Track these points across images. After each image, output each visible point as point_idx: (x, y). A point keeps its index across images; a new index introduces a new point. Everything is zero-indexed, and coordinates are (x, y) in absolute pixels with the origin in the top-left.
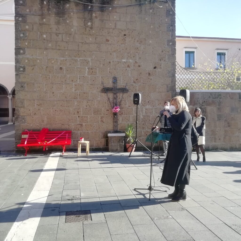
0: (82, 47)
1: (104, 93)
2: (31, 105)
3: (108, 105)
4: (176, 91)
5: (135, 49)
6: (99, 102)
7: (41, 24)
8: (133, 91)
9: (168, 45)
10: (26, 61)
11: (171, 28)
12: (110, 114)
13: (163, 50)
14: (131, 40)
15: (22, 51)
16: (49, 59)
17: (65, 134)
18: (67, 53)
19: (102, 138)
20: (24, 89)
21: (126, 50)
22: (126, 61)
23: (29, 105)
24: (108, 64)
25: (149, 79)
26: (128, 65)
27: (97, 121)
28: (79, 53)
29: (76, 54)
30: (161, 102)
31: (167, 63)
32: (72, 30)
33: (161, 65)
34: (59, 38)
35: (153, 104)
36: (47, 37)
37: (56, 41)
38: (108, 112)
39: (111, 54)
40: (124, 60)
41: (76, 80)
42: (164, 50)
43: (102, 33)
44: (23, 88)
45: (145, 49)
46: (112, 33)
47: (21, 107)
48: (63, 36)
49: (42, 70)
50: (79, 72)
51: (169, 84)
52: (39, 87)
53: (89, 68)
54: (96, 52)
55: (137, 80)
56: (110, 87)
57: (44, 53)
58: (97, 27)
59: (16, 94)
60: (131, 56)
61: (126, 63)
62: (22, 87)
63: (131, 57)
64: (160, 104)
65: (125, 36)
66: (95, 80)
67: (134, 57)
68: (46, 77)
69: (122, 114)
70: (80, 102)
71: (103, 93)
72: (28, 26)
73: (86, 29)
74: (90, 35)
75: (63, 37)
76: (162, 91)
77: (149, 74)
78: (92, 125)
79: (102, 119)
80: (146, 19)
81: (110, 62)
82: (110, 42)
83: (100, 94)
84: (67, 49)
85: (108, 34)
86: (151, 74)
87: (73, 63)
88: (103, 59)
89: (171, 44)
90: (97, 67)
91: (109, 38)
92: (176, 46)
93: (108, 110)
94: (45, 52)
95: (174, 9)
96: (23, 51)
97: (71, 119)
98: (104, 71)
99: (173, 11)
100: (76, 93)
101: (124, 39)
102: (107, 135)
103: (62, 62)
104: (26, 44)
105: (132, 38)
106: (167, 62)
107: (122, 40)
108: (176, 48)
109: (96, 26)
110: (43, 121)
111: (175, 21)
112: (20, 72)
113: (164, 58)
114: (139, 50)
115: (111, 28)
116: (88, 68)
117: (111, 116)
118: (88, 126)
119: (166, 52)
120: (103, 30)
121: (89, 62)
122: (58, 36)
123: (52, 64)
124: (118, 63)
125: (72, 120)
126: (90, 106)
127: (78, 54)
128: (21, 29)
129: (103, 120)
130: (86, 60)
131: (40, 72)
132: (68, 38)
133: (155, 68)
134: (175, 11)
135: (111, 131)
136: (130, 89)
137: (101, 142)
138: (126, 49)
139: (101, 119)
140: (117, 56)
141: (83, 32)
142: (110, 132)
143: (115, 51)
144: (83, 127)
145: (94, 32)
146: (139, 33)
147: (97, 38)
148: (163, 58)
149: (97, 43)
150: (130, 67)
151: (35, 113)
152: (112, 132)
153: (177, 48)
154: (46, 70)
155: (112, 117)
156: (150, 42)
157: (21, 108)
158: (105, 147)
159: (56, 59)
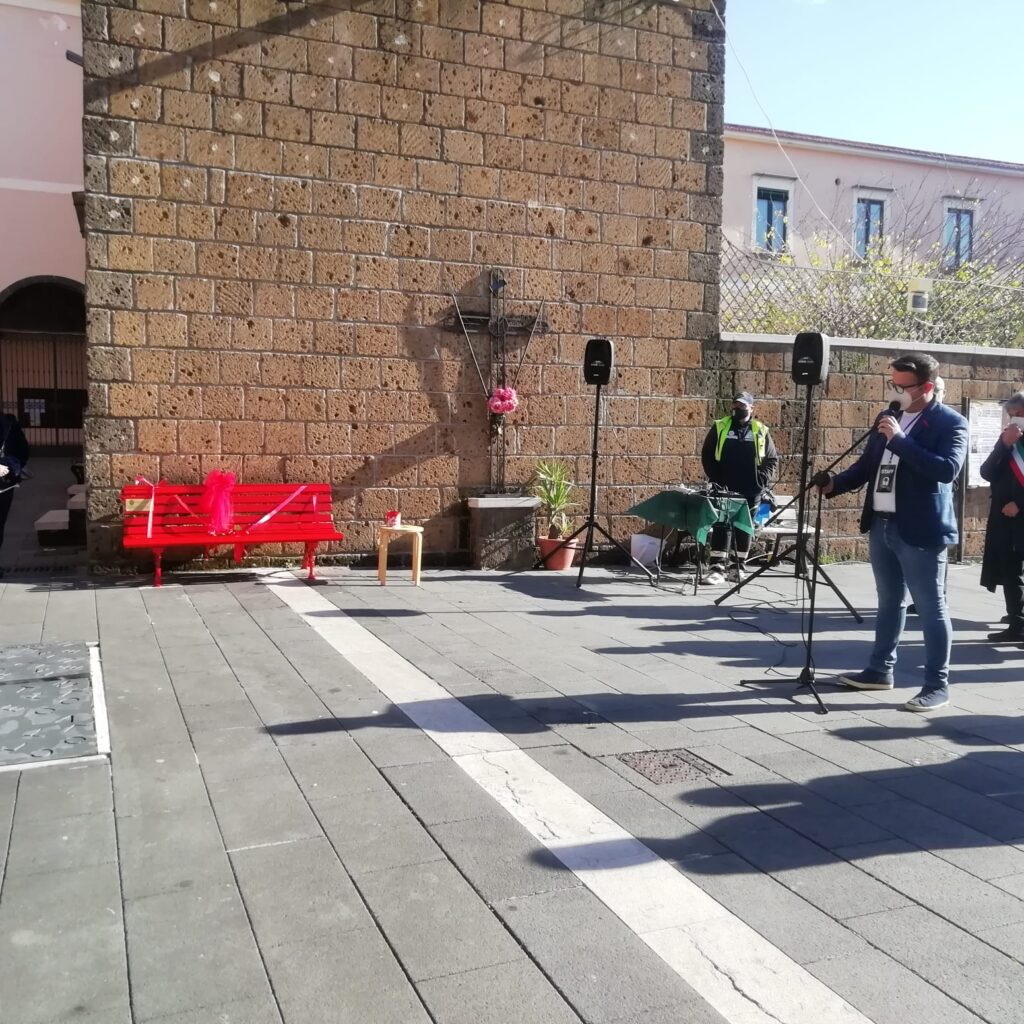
0: (370, 135)
1: (454, 332)
2: (155, 372)
3: (471, 384)
4: (718, 335)
5: (576, 160)
6: (436, 368)
7: (201, 24)
8: (564, 332)
9: (693, 153)
10: (136, 180)
11: (708, 88)
12: (478, 417)
13: (679, 173)
14: (562, 124)
15: (114, 136)
16: (233, 178)
17: (305, 498)
18: (307, 158)
19: (444, 516)
20: (126, 300)
21: (543, 161)
22: (540, 207)
23: (149, 371)
24: (473, 214)
25: (624, 282)
26: (550, 224)
27: (428, 447)
28: (357, 159)
29: (346, 165)
30: (666, 377)
31: (691, 226)
32: (330, 60)
33: (668, 233)
34: (276, 91)
35: (636, 383)
36: (223, 79)
37: (263, 103)
38: (470, 410)
39: (484, 174)
40: (533, 204)
41: (347, 276)
42: (682, 176)
43: (450, 83)
44: (121, 298)
45: (612, 163)
46: (491, 88)
47: (115, 380)
48: (294, 82)
49: (203, 222)
50: (359, 240)
51: (696, 310)
52: (192, 296)
53: (398, 227)
54: (425, 161)
55: (579, 285)
56: (478, 310)
57: (210, 149)
58: (431, 56)
59: (89, 323)
60: (559, 186)
61: (540, 215)
62: (117, 291)
63: (560, 194)
64: (663, 384)
65: (540, 106)
66: (420, 278)
67: (571, 192)
68: (221, 255)
69: (522, 419)
70: (360, 367)
71: (451, 334)
72: (143, 25)
73: (386, 62)
74: (404, 87)
75: (294, 90)
76: (671, 335)
77: (627, 265)
78: (406, 461)
79: (448, 439)
80: (619, 43)
81: (480, 209)
82: (480, 125)
83: (438, 336)
84: (311, 143)
85: (476, 90)
86: (633, 264)
87: (334, 201)
88: (454, 193)
89: (705, 150)
90: (428, 226)
91: (477, 107)
92: (724, 160)
93: (468, 403)
94: (214, 148)
95: (722, 12)
96: (121, 136)
97: (324, 437)
98: (456, 244)
99: (719, 22)
100: (342, 328)
101: (535, 117)
102: (465, 503)
103: (288, 194)
104: (131, 106)
105: (566, 116)
106: (689, 223)
107: (528, 120)
108: (725, 168)
109: (428, 53)
110: (208, 442)
111: (722, 62)
112: (108, 227)
113: (682, 204)
114: (589, 166)
115: (487, 68)
116: (391, 227)
117: (480, 430)
118: (393, 464)
119: (687, 180)
120: (454, 73)
121: (396, 199)
122: (270, 79)
123: (245, 198)
124: (512, 215)
125: (327, 440)
126: (401, 385)
127: (355, 166)
128: (110, 36)
129: (449, 443)
130: (385, 195)
131: (195, 232)
132: (314, 94)
133: (647, 241)
134: (724, 21)
135: (480, 486)
136: (555, 322)
137: (441, 531)
138: (541, 158)
139: (442, 440)
140: (509, 186)
141: (376, 75)
142: (475, 493)
143: (501, 163)
144: (370, 469)
145: (418, 75)
146: (591, 100)
147: (430, 104)
148: (677, 203)
149: (432, 125)
150: (557, 232)
151: (174, 408)
152: (483, 491)
153: (727, 167)
154: (219, 224)
155: (483, 431)
156: (633, 136)
157: (113, 385)
158: (457, 550)
159: (266, 180)
